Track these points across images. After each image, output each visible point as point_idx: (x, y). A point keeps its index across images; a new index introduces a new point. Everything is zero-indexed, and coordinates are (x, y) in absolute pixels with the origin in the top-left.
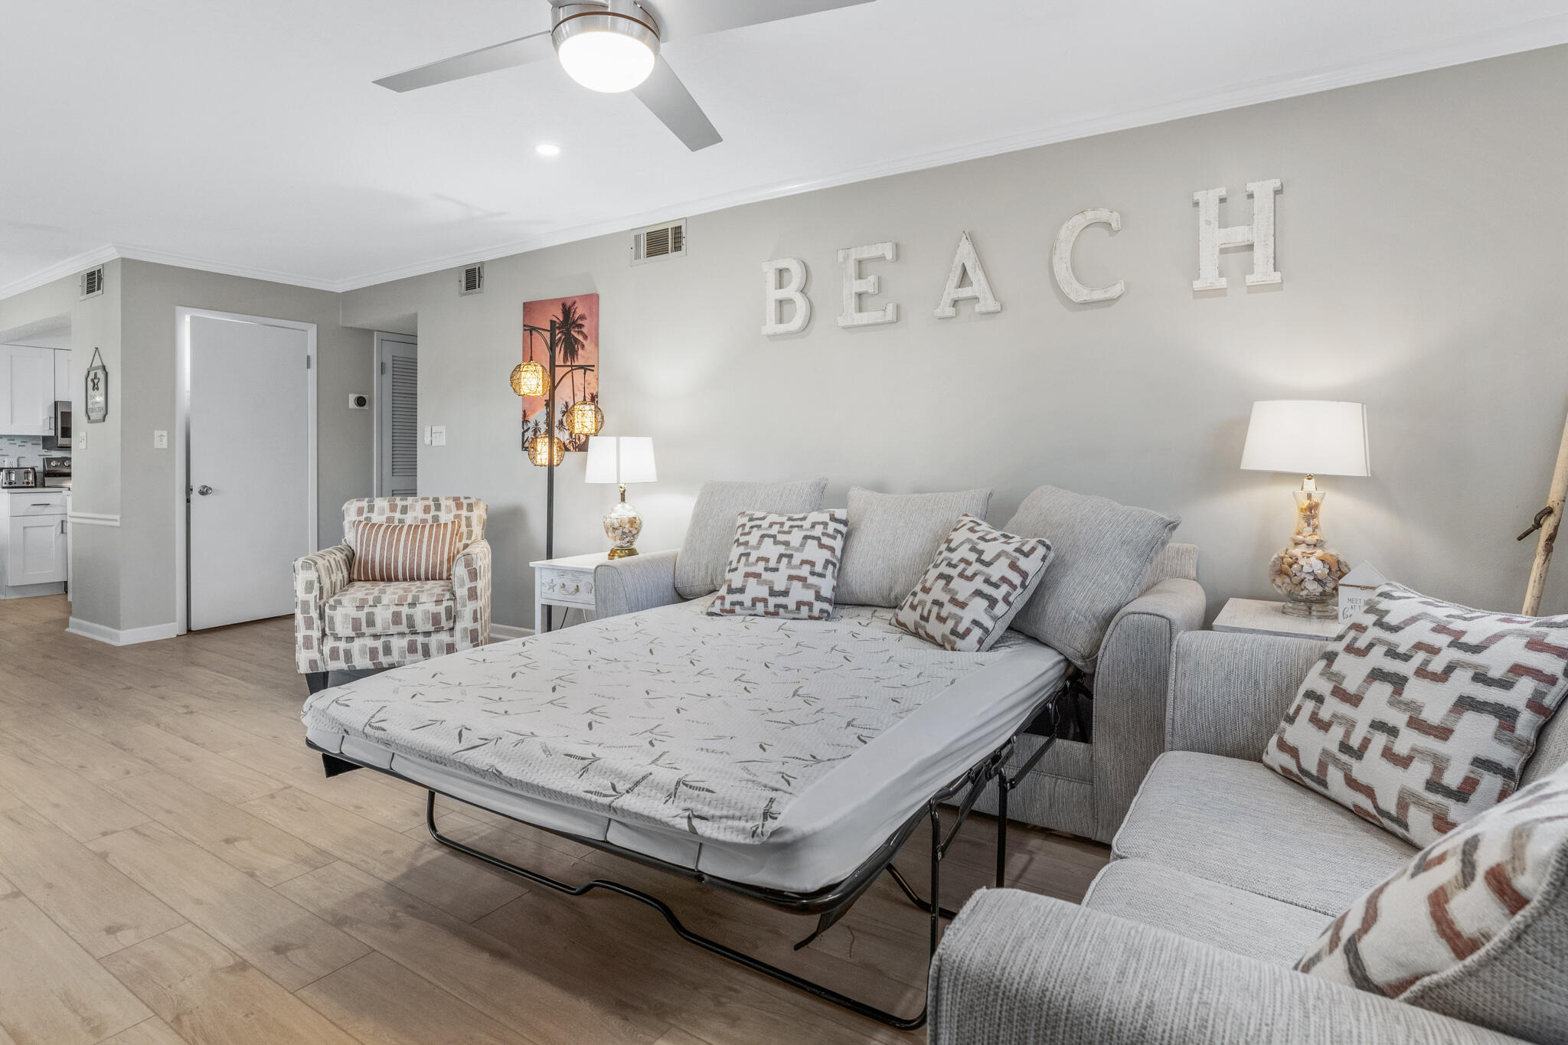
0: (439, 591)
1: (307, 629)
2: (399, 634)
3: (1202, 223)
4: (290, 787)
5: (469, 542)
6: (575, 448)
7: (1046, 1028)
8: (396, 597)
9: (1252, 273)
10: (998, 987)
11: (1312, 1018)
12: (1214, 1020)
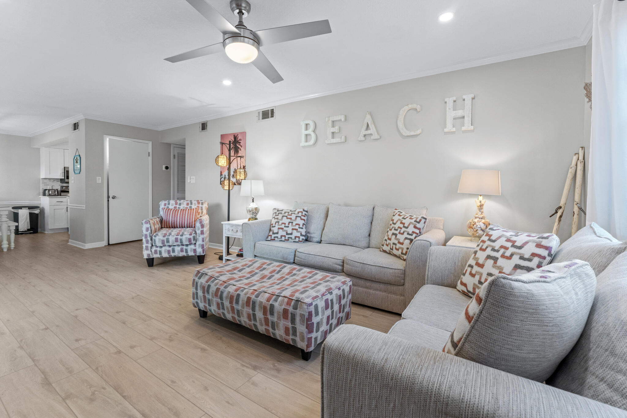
0: (191, 231)
1: (147, 243)
2: (177, 245)
3: (447, 109)
4: (139, 295)
5: (202, 215)
6: (238, 184)
7: (354, 366)
8: (176, 233)
9: (464, 126)
10: (341, 353)
11: (436, 364)
12: (405, 364)
